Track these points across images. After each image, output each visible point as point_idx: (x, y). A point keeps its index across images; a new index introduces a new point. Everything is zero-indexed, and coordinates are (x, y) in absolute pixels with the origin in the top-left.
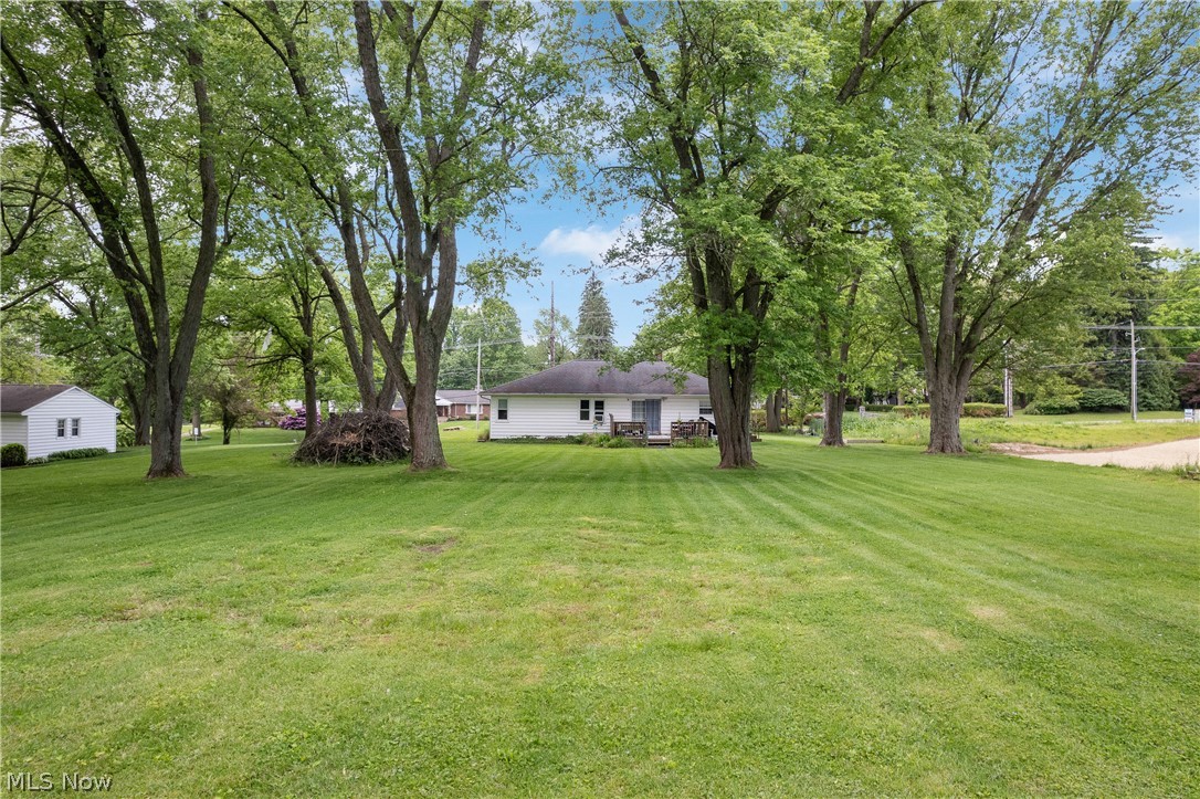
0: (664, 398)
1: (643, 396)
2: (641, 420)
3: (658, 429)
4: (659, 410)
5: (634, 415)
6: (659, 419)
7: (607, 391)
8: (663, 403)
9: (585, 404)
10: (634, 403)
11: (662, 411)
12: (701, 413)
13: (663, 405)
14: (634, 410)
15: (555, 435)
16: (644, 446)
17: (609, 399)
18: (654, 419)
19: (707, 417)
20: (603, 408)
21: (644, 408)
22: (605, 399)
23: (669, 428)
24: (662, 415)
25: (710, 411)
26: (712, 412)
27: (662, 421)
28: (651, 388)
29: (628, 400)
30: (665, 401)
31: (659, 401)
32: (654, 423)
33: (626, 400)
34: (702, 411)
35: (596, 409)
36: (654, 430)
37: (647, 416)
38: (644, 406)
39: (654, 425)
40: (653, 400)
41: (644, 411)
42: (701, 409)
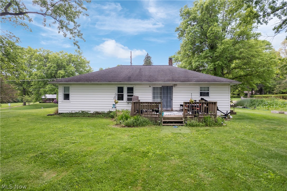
0: (175, 85)
1: (160, 84)
2: (158, 100)
3: (171, 106)
4: (171, 93)
5: (154, 97)
6: (171, 99)
7: (135, 80)
8: (174, 88)
9: (120, 90)
10: (154, 89)
11: (174, 94)
12: (201, 95)
13: (175, 90)
14: (154, 93)
15: (100, 110)
16: (159, 124)
17: (137, 86)
18: (168, 100)
19: (206, 98)
20: (133, 92)
21: (161, 92)
22: (134, 86)
23: (181, 107)
24: (174, 97)
25: (207, 94)
26: (209, 95)
27: (173, 101)
28: (166, 78)
29: (150, 86)
30: (176, 87)
31: (172, 87)
32: (168, 102)
33: (149, 86)
34: (202, 94)
35: (128, 93)
36: (168, 109)
37: (163, 98)
38: (161, 90)
39: (168, 104)
40: (167, 86)
41: (161, 94)
42: (201, 93)
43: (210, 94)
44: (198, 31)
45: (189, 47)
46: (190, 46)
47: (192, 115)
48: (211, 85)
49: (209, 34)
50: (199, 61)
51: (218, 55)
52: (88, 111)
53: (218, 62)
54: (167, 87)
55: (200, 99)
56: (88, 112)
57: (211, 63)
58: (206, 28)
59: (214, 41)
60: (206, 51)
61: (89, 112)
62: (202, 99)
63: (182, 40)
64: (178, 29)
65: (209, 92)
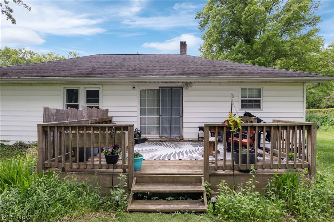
0: (188, 84)
1: (154, 81)
2: (152, 117)
3: (179, 129)
4: (180, 103)
5: (142, 111)
6: (180, 116)
8: (185, 92)
10: (143, 93)
11: (185, 104)
12: (243, 106)
13: (187, 95)
14: (142, 103)
17: (106, 87)
18: (174, 116)
19: (254, 112)
20: (98, 100)
21: (158, 100)
22: (101, 86)
23: (200, 132)
24: (185, 109)
25: (257, 104)
26: (260, 105)
27: (184, 120)
28: (169, 71)
29: (134, 88)
30: (190, 88)
31: (180, 89)
32: (174, 122)
33: (131, 87)
34: (244, 104)
35: (88, 101)
36: (175, 136)
37: (162, 112)
38: (158, 96)
39: (173, 126)
40: (171, 87)
41: (158, 105)
42: (242, 101)
43: (262, 104)
44: (228, 13)
45: (216, 37)
46: (217, 35)
47: (233, 168)
48: (265, 85)
49: (246, 16)
50: (230, 57)
51: (259, 47)
52: (5, 141)
53: (259, 58)
54: (170, 89)
55: (242, 115)
56: (4, 143)
57: (249, 61)
58: (241, 9)
59: (253, 27)
60: (241, 42)
61: (6, 143)
62: (247, 115)
63: (204, 31)
64: (199, 15)
65: (260, 100)
